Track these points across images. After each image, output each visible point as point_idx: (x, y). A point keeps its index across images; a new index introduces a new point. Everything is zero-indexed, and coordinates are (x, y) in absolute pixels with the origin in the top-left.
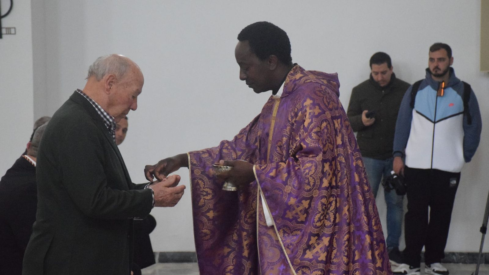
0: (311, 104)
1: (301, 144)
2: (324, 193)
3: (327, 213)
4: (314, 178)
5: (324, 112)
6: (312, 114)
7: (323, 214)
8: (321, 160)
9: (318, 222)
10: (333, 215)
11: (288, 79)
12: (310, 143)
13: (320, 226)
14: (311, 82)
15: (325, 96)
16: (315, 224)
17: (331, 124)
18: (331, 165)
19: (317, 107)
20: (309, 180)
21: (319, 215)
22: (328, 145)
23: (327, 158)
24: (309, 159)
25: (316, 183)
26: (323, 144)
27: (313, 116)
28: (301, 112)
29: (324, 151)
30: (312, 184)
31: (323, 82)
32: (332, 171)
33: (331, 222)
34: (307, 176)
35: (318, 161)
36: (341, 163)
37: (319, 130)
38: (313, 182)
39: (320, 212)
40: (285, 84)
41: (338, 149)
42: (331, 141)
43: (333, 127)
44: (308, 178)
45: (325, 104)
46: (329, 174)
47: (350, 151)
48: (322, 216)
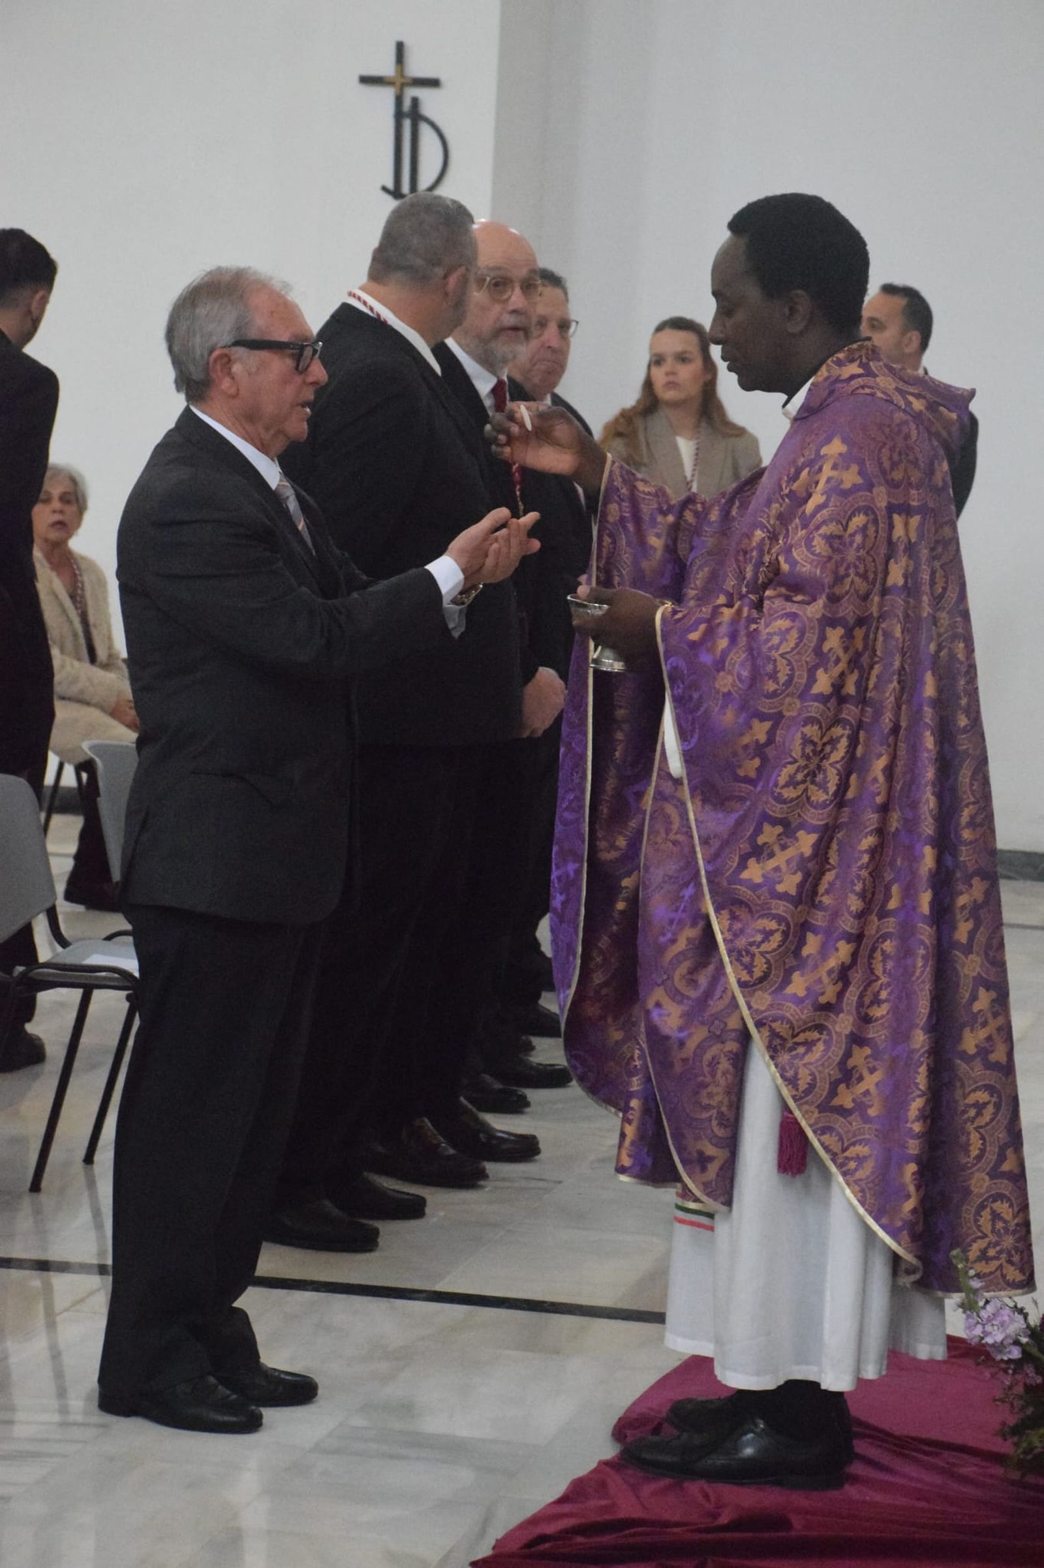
0: (840, 454)
1: (780, 558)
2: (815, 709)
3: (819, 767)
4: (789, 663)
5: (870, 487)
6: (833, 483)
7: (806, 766)
8: (818, 616)
9: (787, 785)
10: (837, 775)
11: (823, 372)
12: (805, 563)
13: (792, 800)
14: (873, 395)
15: (890, 444)
16: (778, 790)
17: (881, 525)
18: (849, 635)
19: (855, 468)
20: (776, 667)
21: (791, 769)
22: (852, 582)
23: (841, 615)
24: (791, 608)
25: (796, 679)
26: (836, 572)
27: (836, 490)
28: (807, 469)
29: (834, 594)
30: (782, 678)
31: (909, 404)
32: (851, 652)
33: (827, 794)
34: (775, 654)
35: (808, 618)
36: (887, 635)
37: (838, 533)
38: (788, 675)
39: (796, 761)
40: (812, 384)
41: (887, 597)
42: (866, 571)
43: (883, 534)
44: (775, 661)
45: (881, 464)
46: (838, 661)
47: (926, 611)
48: (803, 771)
